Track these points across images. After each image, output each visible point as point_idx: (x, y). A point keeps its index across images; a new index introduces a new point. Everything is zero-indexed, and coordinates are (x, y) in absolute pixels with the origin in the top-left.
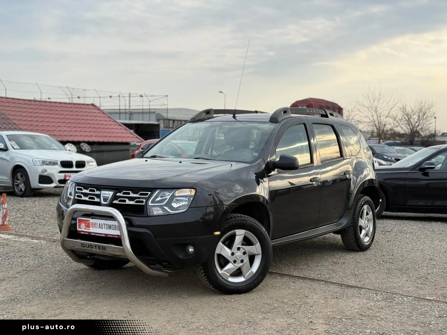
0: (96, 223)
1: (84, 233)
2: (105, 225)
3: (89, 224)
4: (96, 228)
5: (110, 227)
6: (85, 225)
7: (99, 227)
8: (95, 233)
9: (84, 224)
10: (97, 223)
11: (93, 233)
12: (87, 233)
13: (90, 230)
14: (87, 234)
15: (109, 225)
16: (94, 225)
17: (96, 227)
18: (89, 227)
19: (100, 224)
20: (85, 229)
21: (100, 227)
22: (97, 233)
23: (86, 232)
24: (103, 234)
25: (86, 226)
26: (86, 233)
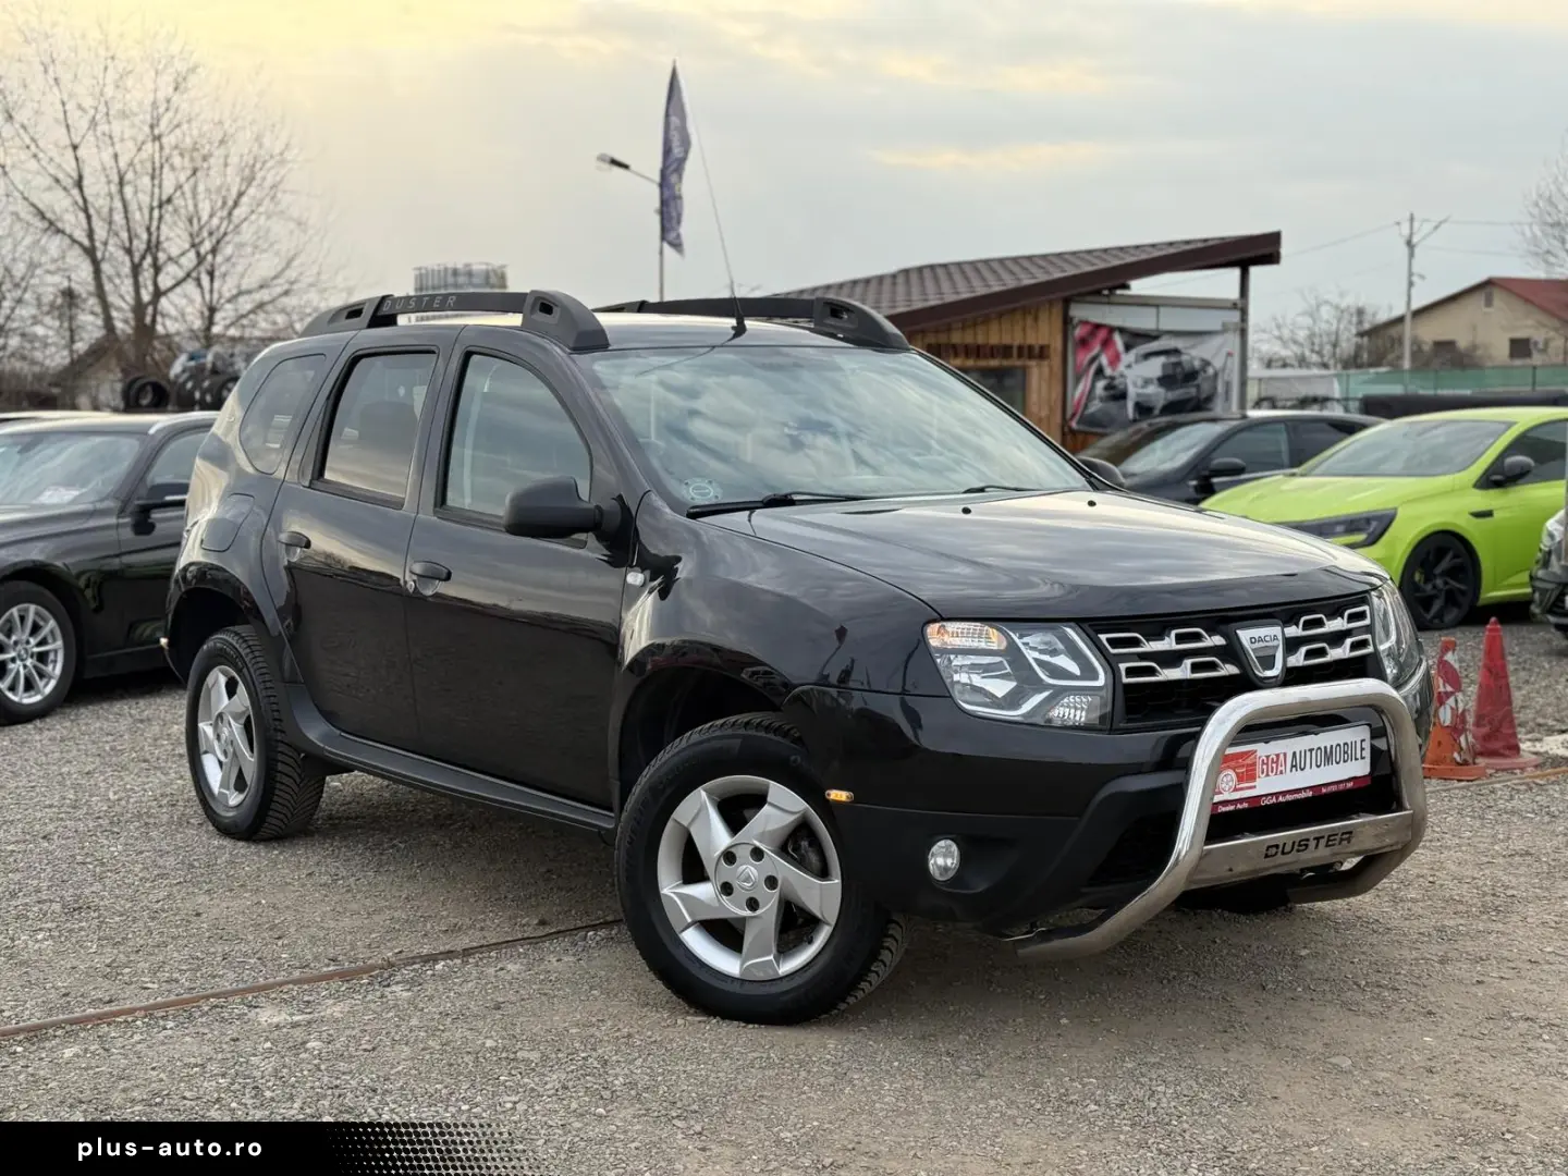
0: (1282, 757)
1: (1231, 808)
2: (1314, 753)
3: (1254, 764)
4: (1281, 772)
5: (1328, 756)
6: (1237, 774)
7: (1292, 766)
8: (1277, 794)
9: (1231, 772)
10: (1285, 755)
11: (1266, 795)
12: (1245, 805)
13: (1255, 787)
14: (1244, 810)
15: (1325, 748)
16: (1274, 763)
17: (1280, 768)
18: (1252, 778)
19: (1294, 753)
20: (1236, 790)
21: (1295, 766)
22: (1284, 793)
23: (1241, 801)
24: (1305, 789)
25: (1240, 779)
26: (1239, 806)
